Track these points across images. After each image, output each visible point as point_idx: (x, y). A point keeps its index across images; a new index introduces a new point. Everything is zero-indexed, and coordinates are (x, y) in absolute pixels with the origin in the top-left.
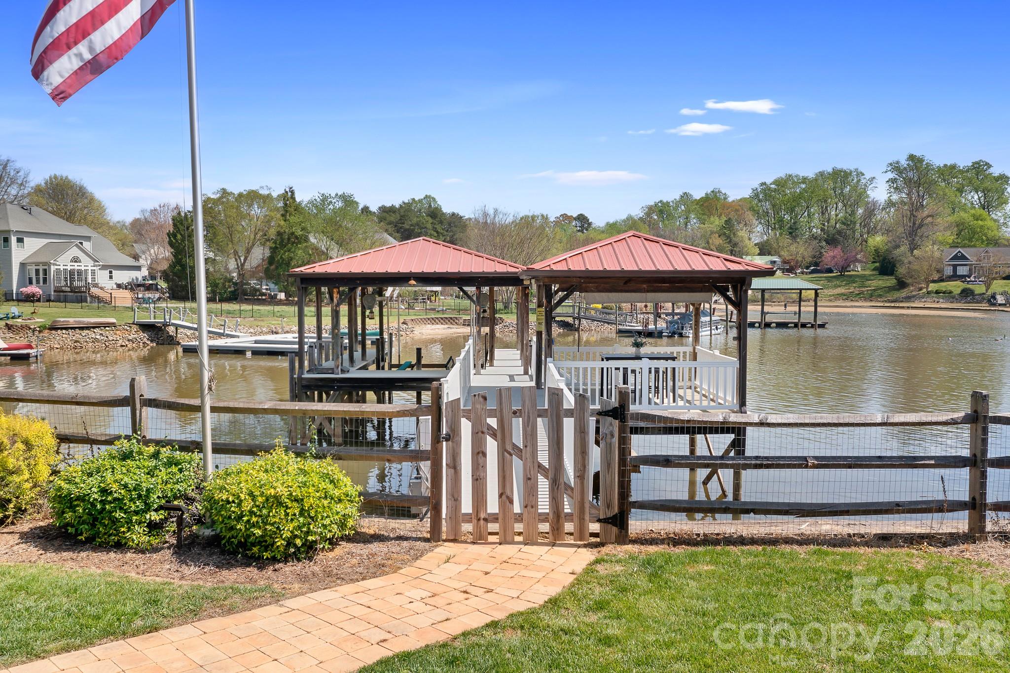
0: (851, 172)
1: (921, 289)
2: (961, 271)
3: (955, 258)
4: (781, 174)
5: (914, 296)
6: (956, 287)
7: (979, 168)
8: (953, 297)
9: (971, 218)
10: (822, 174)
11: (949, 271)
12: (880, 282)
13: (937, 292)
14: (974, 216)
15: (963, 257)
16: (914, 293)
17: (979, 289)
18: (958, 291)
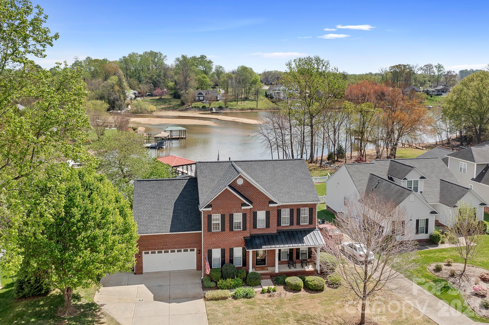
0: (157, 53)
1: (189, 106)
2: (201, 98)
3: (199, 94)
4: (130, 52)
5: (188, 109)
6: (200, 104)
7: (203, 57)
8: (200, 109)
9: (202, 78)
10: (146, 53)
11: (197, 98)
12: (175, 102)
13: (195, 107)
14: (202, 77)
15: (201, 94)
16: (188, 107)
17: (207, 106)
18: (201, 107)
